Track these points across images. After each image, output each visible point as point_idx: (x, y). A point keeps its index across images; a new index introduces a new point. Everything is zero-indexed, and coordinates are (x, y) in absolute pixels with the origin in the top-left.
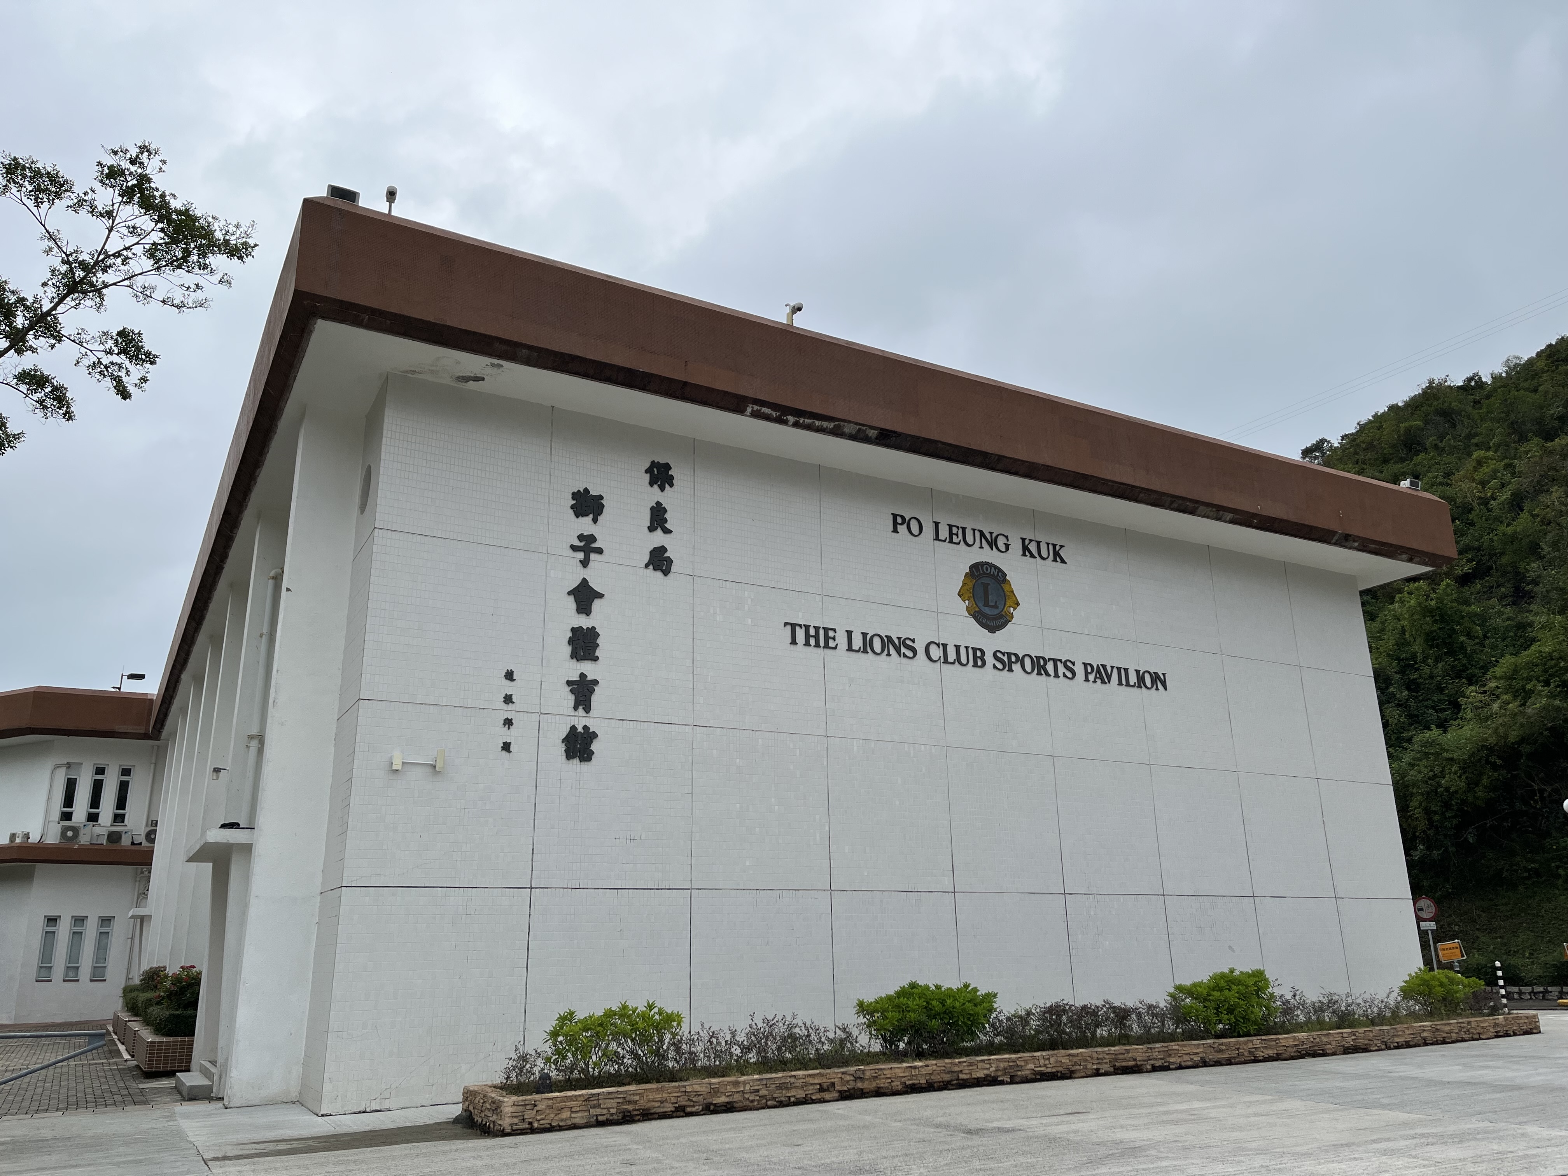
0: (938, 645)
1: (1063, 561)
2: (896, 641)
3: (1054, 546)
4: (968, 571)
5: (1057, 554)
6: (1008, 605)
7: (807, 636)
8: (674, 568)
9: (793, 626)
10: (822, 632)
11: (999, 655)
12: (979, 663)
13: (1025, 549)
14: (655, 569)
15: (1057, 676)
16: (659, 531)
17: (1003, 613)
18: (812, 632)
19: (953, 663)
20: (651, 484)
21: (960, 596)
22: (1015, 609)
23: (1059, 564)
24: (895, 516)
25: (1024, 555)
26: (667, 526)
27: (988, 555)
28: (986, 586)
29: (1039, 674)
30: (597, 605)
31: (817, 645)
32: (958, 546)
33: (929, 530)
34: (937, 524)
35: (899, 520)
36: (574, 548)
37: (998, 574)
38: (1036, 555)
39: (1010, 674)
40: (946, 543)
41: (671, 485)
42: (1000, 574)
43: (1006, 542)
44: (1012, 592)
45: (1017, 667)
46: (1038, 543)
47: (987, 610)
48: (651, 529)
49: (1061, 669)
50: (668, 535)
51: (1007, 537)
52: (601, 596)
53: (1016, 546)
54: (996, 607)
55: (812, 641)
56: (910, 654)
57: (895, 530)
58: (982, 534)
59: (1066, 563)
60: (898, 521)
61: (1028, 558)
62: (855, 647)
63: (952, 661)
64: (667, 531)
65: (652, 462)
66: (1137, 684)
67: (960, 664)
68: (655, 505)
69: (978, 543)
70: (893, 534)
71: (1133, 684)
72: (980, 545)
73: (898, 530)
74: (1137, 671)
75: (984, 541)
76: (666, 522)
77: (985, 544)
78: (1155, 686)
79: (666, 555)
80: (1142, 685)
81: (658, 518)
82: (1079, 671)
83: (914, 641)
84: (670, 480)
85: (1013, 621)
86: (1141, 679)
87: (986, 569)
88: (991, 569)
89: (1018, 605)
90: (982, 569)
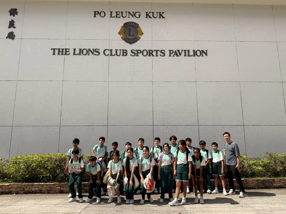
0: (109, 50)
1: (163, 17)
2: (92, 51)
3: (160, 13)
4: (123, 25)
5: (161, 15)
6: (138, 34)
7: (59, 52)
8: (16, 37)
9: (54, 50)
10: (64, 50)
11: (133, 51)
12: (125, 54)
13: (147, 15)
14: (10, 38)
15: (157, 56)
16: (12, 28)
17: (136, 37)
18: (61, 50)
19: (114, 55)
20: (10, 15)
21: (119, 34)
22: (141, 35)
23: (162, 19)
24: (95, 12)
25: (147, 17)
26: (15, 26)
27: (132, 19)
28: (130, 30)
29: (149, 56)
31: (62, 54)
32: (119, 18)
33: (108, 15)
34: (111, 12)
35: (97, 13)
38: (152, 17)
39: (137, 57)
40: (115, 18)
41: (17, 14)
42: (136, 25)
43: (139, 14)
44: (141, 30)
45: (140, 55)
46: (153, 13)
47: (130, 37)
48: (9, 27)
49: (159, 53)
50: (15, 29)
51: (140, 13)
53: (144, 15)
54: (133, 36)
55: (61, 53)
56: (97, 54)
57: (95, 16)
58: (129, 13)
59: (165, 18)
61: (148, 19)
62: (76, 53)
63: (114, 54)
64: (14, 27)
65: (11, 9)
66: (193, 55)
67: (117, 55)
68: (11, 21)
69: (128, 16)
70: (94, 17)
71: (191, 55)
72: (128, 17)
73: (96, 16)
74: (194, 51)
75: (130, 15)
76: (14, 25)
77: (130, 16)
78: (202, 55)
79: (13, 34)
80: (195, 55)
81: (12, 24)
82: (167, 53)
83: (99, 50)
84: (17, 13)
85: (140, 40)
86: (195, 53)
87: (131, 24)
88: (132, 24)
89: (143, 34)
90: (129, 24)
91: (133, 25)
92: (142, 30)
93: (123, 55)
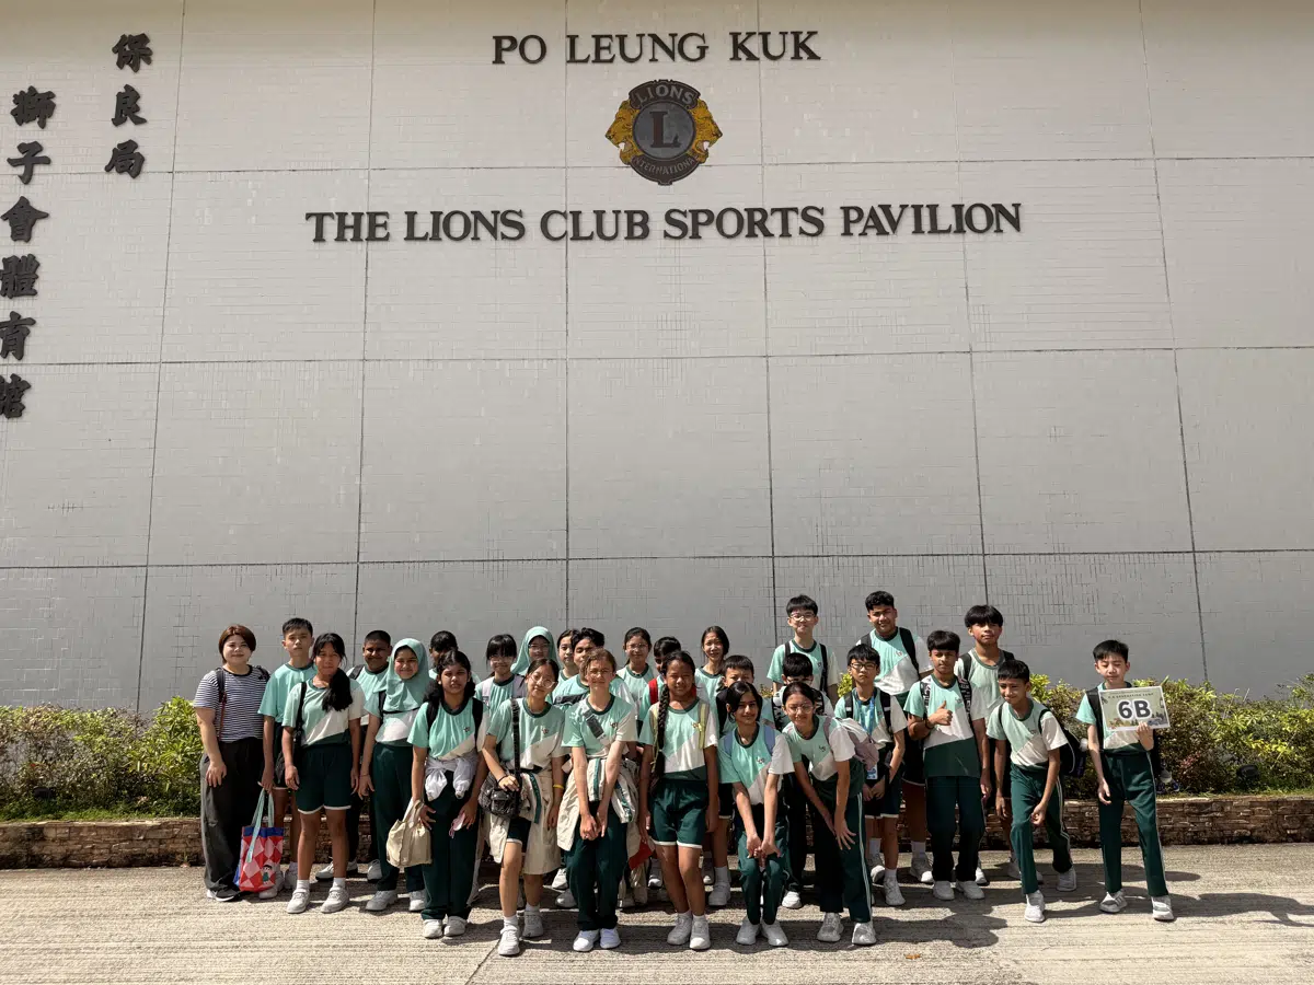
0: (564, 215)
1: (813, 56)
2: (491, 219)
3: (796, 35)
4: (627, 98)
5: (800, 46)
6: (699, 137)
7: (342, 227)
8: (146, 167)
9: (320, 217)
10: (365, 221)
11: (676, 216)
12: (638, 231)
13: (739, 48)
14: (120, 172)
15: (785, 233)
16: (129, 124)
17: (688, 152)
18: (350, 221)
19: (590, 238)
20: (120, 64)
21: (610, 138)
22: (712, 143)
23: (806, 63)
24: (498, 40)
25: (735, 57)
26: (141, 115)
27: (668, 70)
28: (658, 119)
29: (751, 234)
30: (40, 228)
31: (357, 238)
32: (609, 65)
33: (558, 51)
34: (573, 39)
35: (506, 44)
36: (13, 163)
37: (683, 95)
38: (761, 56)
39: (696, 242)
40: (590, 64)
41: (149, 61)
42: (687, 94)
43: (701, 43)
45: (710, 232)
46: (765, 36)
47: (659, 153)
48: (118, 121)
49: (796, 222)
50: (142, 127)
51: (703, 37)
52: (45, 216)
53: (721, 48)
54: (676, 144)
55: (349, 234)
56: (513, 232)
57: (498, 60)
58: (656, 39)
59: (819, 58)
60: (503, 46)
61: (744, 62)
62: (419, 233)
63: (588, 234)
64: (140, 121)
65: (123, 37)
66: (954, 228)
67: (602, 236)
68: (123, 90)
69: (648, 54)
70: (495, 66)
71: (946, 228)
72: (651, 57)
73: (504, 59)
74: (958, 208)
75: (659, 49)
76: (138, 109)
77: (660, 53)
78: (994, 227)
79: (136, 151)
80: (966, 228)
81: (127, 107)
82: (834, 222)
83: (520, 214)
84: (147, 56)
85: (708, 161)
86: (963, 219)
87: (662, 90)
88: (670, 90)
89: (718, 137)
90: (654, 91)
91: (672, 95)
92: (715, 119)
93: (630, 236)
